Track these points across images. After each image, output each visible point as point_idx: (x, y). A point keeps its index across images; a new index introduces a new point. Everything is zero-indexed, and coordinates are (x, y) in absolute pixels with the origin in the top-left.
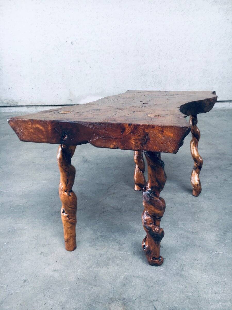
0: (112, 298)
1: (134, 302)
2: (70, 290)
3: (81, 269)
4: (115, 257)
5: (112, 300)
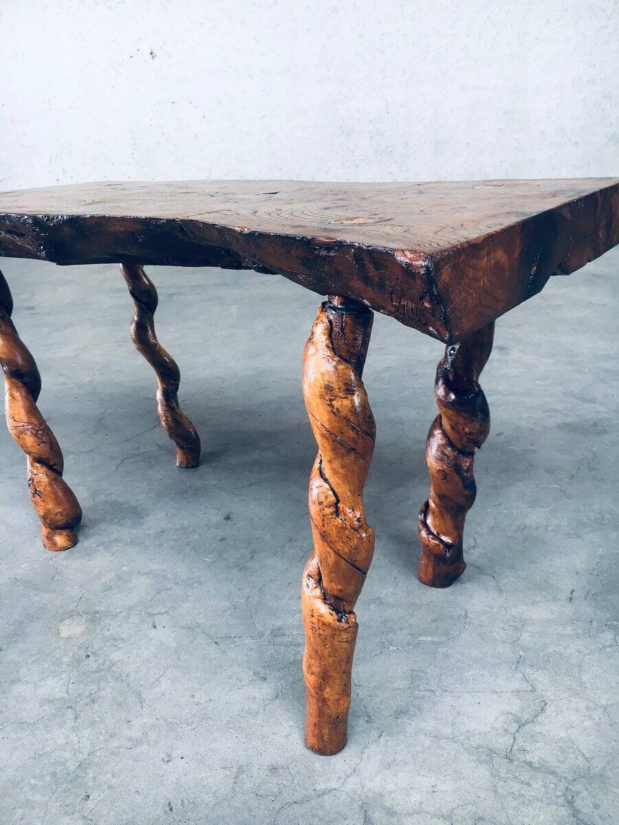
0: (71, 611)
1: (114, 616)
5: (70, 614)
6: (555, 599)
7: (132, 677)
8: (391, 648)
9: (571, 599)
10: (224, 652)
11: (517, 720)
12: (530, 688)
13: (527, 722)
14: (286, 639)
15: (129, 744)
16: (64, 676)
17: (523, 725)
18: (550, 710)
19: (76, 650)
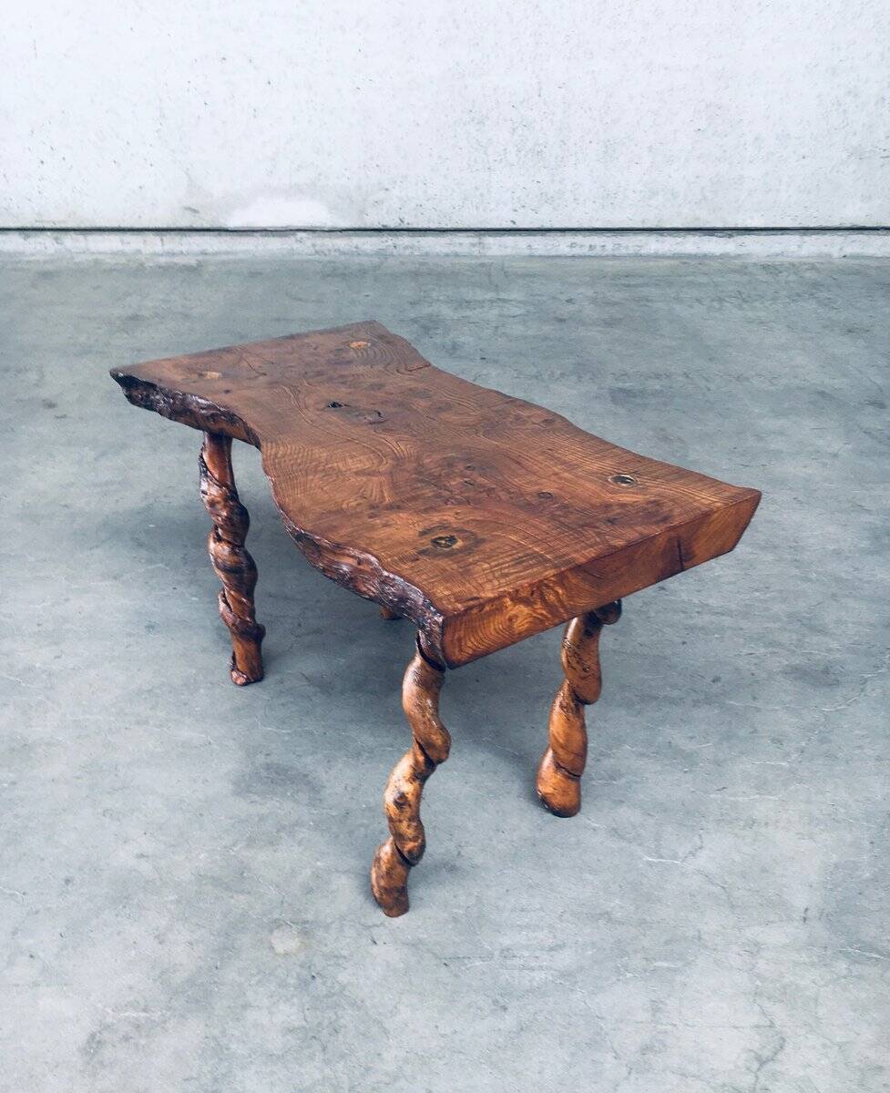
0: (275, 921)
1: (327, 927)
2: (178, 902)
3: (207, 851)
4: (297, 824)
5: (277, 924)
6: (790, 919)
7: (368, 1003)
8: (629, 975)
9: (805, 919)
10: (456, 976)
11: (758, 1058)
12: (768, 1023)
13: (768, 1060)
14: (517, 962)
15: (387, 1079)
16: (295, 1000)
17: (764, 1062)
18: (789, 1048)
19: (298, 969)
